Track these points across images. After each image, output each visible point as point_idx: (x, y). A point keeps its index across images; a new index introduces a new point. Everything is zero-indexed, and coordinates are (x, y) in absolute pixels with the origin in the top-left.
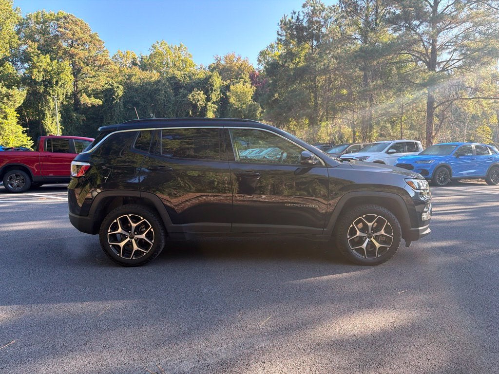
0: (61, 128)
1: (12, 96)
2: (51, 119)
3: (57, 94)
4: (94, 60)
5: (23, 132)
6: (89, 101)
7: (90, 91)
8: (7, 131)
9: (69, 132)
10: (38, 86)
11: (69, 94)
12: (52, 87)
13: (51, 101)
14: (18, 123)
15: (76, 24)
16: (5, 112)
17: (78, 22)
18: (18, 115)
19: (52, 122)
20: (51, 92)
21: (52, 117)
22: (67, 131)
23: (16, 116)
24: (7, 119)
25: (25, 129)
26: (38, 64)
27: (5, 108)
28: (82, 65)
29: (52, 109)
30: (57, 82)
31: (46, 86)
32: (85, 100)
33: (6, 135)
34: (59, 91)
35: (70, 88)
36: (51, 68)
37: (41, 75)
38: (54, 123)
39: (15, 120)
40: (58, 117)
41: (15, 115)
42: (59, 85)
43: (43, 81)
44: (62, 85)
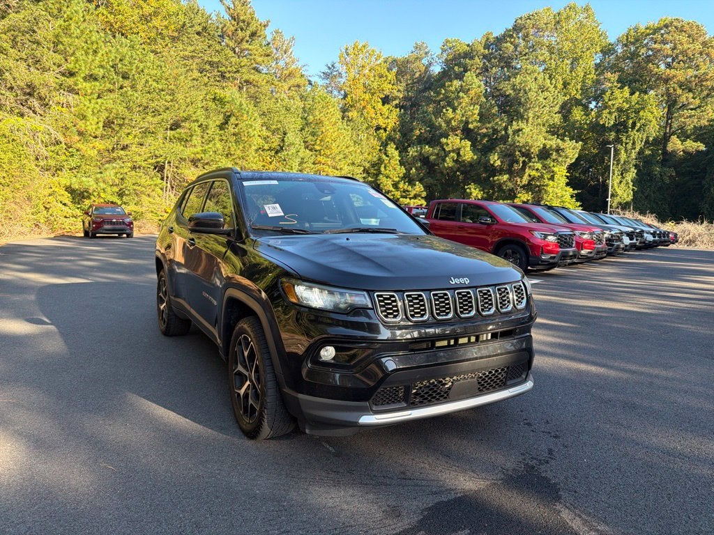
0: (633, 190)
1: (563, 150)
2: (619, 177)
3: (632, 142)
4: (702, 81)
5: (572, 196)
6: (681, 147)
7: (689, 131)
8: (551, 195)
9: (646, 194)
10: (608, 132)
11: (651, 139)
12: (627, 132)
13: (623, 152)
14: (567, 184)
15: (681, 31)
16: (553, 172)
17: (687, 28)
18: (568, 174)
19: (621, 182)
20: (624, 139)
21: (622, 174)
22: (643, 193)
23: (566, 176)
24: (553, 181)
25: (576, 192)
26: (610, 103)
27: (553, 166)
28: (679, 91)
29: (622, 162)
30: (634, 124)
31: (618, 132)
32: (676, 145)
33: (549, 199)
34: (636, 137)
35: (653, 131)
36: (628, 106)
37: (613, 117)
38: (624, 182)
39: (564, 180)
40: (632, 174)
41: (564, 174)
42: (637, 128)
43: (615, 125)
44: (641, 127)
